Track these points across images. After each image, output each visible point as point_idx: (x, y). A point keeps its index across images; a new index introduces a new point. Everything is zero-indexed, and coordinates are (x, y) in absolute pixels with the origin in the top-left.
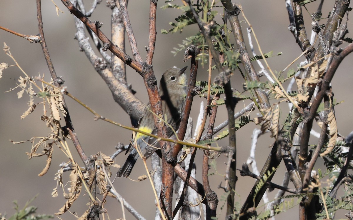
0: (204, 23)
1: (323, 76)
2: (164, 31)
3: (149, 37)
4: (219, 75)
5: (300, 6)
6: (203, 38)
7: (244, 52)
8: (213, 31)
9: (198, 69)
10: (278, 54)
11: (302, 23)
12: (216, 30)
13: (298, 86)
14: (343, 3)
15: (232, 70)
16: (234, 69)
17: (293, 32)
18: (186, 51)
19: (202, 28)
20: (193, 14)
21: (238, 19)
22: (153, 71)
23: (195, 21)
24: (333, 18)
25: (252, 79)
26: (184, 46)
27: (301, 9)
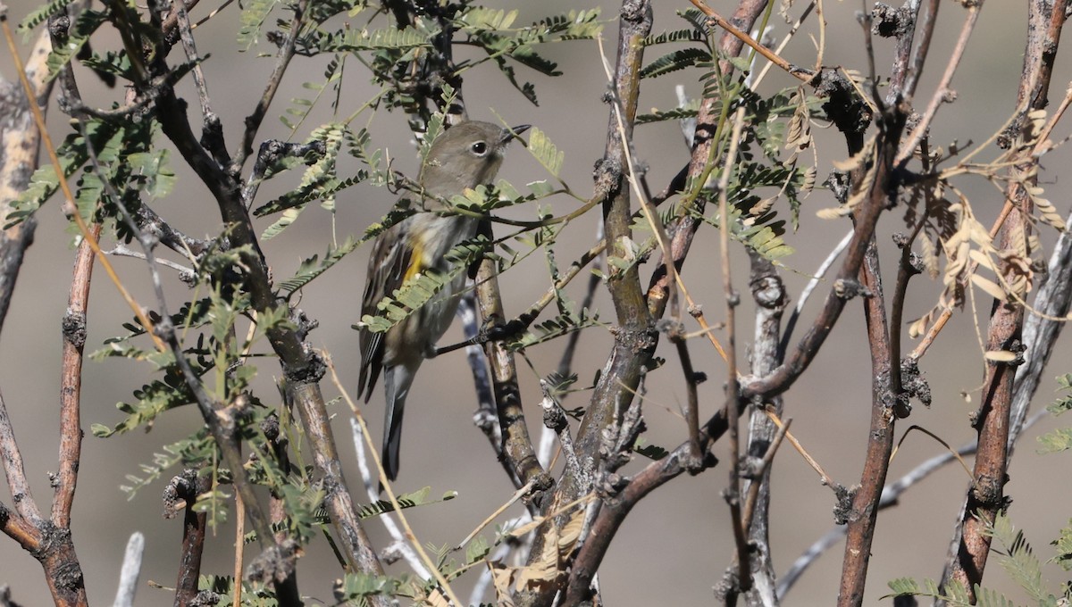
0: (216, 403)
1: (572, 560)
2: (102, 430)
3: (61, 447)
4: (263, 555)
5: (510, 354)
6: (214, 445)
7: (337, 488)
8: (245, 426)
9: (204, 542)
10: (446, 495)
11: (516, 402)
12: (253, 422)
13: (498, 589)
14: (637, 345)
15: (300, 541)
16: (307, 538)
17: (488, 430)
18: (170, 488)
19: (210, 418)
20: (183, 377)
21: (319, 392)
22: (71, 548)
23: (191, 396)
24: (607, 390)
25: (362, 568)
26: (156, 471)
27: (512, 363)
